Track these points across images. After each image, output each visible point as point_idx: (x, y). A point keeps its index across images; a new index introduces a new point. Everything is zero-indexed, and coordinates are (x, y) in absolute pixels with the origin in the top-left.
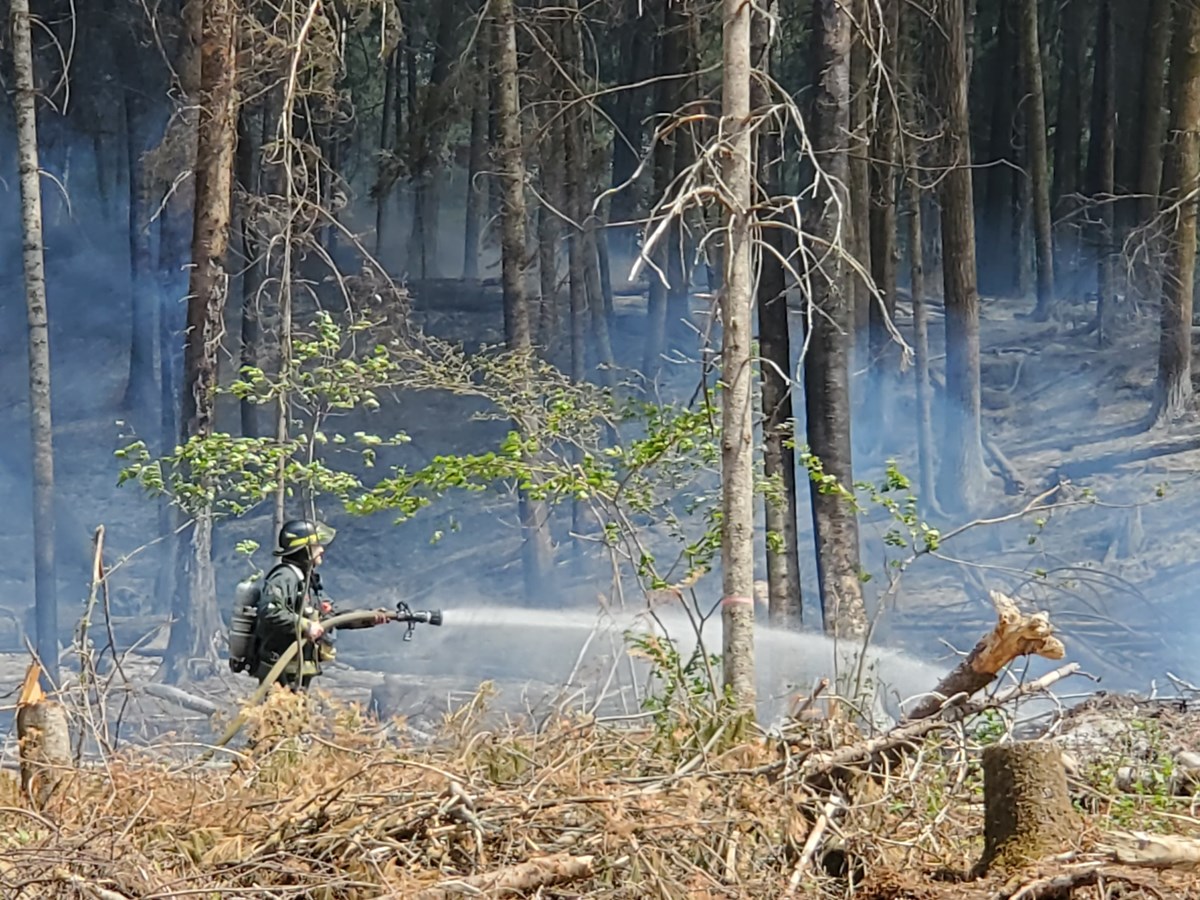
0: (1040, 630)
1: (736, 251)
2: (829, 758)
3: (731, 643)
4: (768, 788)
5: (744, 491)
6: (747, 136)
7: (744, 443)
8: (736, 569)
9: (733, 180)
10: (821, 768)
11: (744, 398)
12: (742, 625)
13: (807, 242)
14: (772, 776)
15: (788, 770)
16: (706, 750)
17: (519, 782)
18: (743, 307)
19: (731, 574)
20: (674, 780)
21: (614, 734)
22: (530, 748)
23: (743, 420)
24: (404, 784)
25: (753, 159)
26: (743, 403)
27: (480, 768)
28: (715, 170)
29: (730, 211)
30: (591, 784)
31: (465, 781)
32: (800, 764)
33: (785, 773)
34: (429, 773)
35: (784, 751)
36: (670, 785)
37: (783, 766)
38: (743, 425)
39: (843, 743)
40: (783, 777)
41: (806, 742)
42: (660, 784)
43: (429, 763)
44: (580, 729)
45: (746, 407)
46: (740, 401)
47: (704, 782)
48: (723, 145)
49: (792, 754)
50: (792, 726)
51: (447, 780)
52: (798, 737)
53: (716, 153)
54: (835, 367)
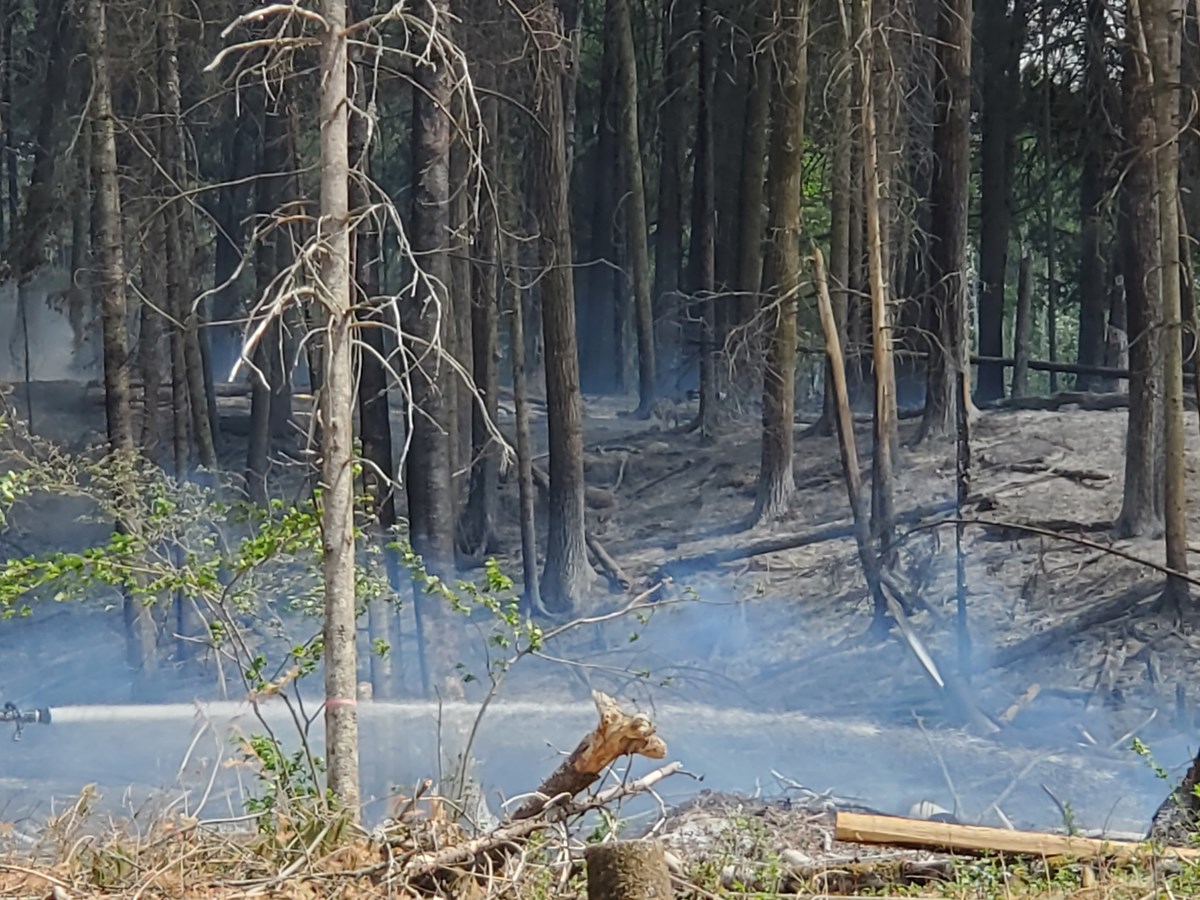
0: (643, 729)
1: (335, 352)
2: (433, 859)
3: (334, 744)
4: (372, 890)
5: (346, 592)
6: (346, 236)
7: (345, 545)
8: (338, 671)
9: (332, 281)
10: (424, 870)
11: (345, 500)
12: (346, 727)
13: (406, 342)
14: (375, 877)
15: (391, 871)
16: (309, 852)
17: (123, 885)
18: (343, 407)
19: (333, 676)
20: (278, 883)
21: (218, 837)
22: (132, 852)
23: (345, 522)
24: (7, 889)
25: (351, 259)
26: (344, 504)
27: (84, 872)
28: (314, 271)
29: (329, 312)
30: (195, 887)
31: (68, 886)
32: (403, 866)
33: (388, 875)
34: (33, 878)
35: (387, 852)
36: (273, 887)
37: (385, 868)
38: (344, 526)
39: (446, 844)
40: (386, 879)
41: (409, 843)
42: (263, 886)
43: (32, 868)
44: (184, 833)
45: (347, 509)
46: (341, 502)
47: (307, 885)
48: (322, 245)
49: (395, 855)
50: (395, 828)
51: (50, 884)
52: (401, 838)
53: (315, 254)
54: (437, 467)
